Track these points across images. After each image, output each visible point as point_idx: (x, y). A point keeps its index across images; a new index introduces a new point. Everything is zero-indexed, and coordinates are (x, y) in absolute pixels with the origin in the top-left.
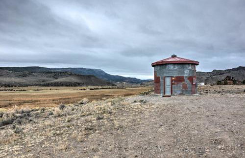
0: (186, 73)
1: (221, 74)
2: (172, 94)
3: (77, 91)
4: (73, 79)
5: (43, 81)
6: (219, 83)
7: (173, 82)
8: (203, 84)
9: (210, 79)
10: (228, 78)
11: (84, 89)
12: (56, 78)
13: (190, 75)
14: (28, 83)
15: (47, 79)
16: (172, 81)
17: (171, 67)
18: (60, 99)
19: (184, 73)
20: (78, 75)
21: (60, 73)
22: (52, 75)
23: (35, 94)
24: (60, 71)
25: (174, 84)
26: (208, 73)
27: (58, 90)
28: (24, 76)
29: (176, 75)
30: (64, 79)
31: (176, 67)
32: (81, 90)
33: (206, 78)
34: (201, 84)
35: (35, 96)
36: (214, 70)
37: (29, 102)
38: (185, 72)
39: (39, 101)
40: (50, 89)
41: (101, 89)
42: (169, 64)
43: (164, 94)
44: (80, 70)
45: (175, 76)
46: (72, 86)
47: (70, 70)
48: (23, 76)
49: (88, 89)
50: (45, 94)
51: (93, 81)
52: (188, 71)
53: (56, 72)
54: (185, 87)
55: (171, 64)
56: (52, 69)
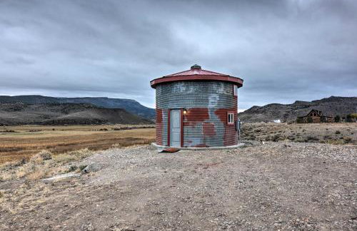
0: (213, 101)
1: (306, 107)
2: (182, 145)
3: (94, 132)
4: (93, 115)
5: (46, 117)
6: (300, 120)
7: (186, 121)
8: (279, 121)
9: (290, 114)
10: (314, 112)
11: (106, 130)
12: (67, 113)
13: (222, 106)
14: (21, 120)
15: (52, 113)
16: (183, 117)
17: (181, 88)
18: (60, 145)
19: (207, 100)
20: (100, 108)
21: (72, 104)
22: (59, 108)
23: (25, 137)
24: (72, 102)
25: (187, 124)
26: (287, 105)
27: (66, 130)
28: (17, 109)
29: (191, 105)
30: (78, 113)
31: (192, 89)
32: (101, 130)
33: (284, 113)
34: (275, 121)
35: (23, 140)
36: (297, 102)
37: (6, 151)
38: (211, 100)
39: (25, 149)
40: (54, 130)
41: (131, 129)
42: (177, 82)
43: (169, 145)
44: (103, 100)
45: (188, 107)
46: (89, 124)
47: (88, 101)
48: (15, 110)
49: (110, 130)
50: (41, 136)
51: (121, 116)
52: (217, 97)
53: (66, 104)
54: (209, 131)
55: (181, 81)
56: (60, 99)
